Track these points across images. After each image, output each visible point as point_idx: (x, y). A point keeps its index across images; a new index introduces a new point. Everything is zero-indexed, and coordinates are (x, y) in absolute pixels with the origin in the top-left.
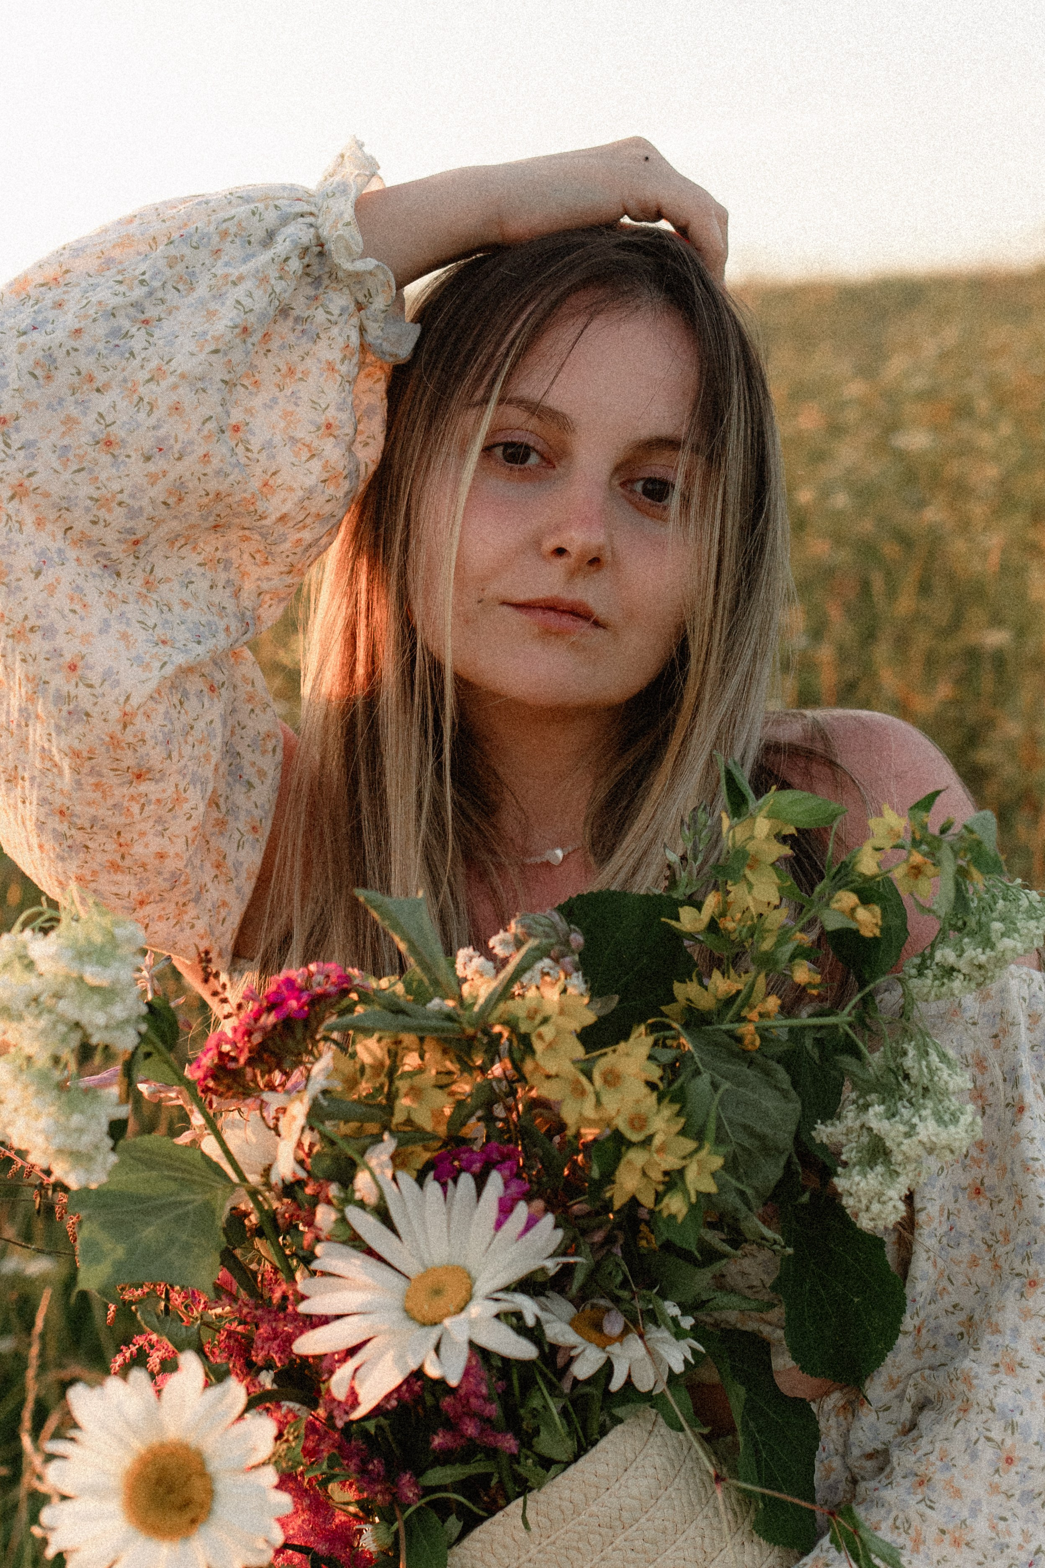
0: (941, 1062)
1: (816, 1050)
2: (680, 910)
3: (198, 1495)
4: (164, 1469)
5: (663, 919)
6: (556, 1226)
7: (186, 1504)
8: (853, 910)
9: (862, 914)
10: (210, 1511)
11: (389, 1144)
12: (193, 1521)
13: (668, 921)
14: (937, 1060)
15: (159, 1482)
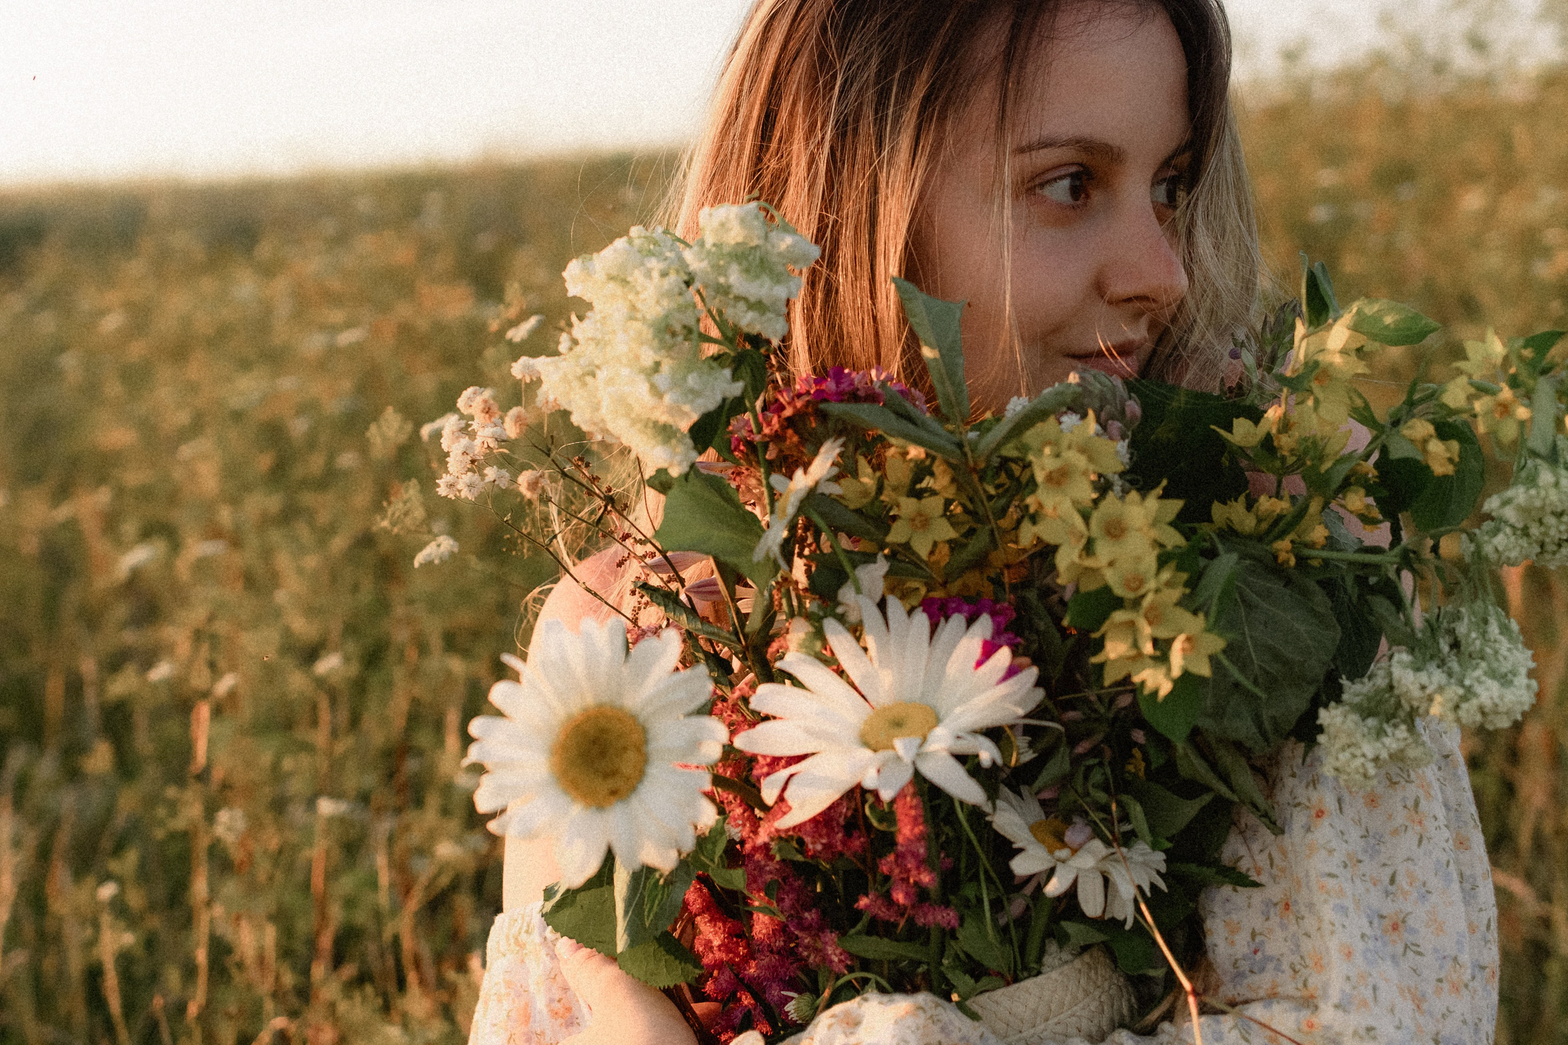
0: (1501, 633)
1: (1356, 590)
2: (1235, 421)
3: (627, 769)
4: (603, 731)
5: (1213, 427)
6: (1038, 684)
7: (612, 774)
8: (1425, 441)
9: (1436, 447)
10: (633, 789)
11: (881, 567)
12: (614, 793)
13: (1218, 430)
14: (1497, 631)
15: (595, 741)
